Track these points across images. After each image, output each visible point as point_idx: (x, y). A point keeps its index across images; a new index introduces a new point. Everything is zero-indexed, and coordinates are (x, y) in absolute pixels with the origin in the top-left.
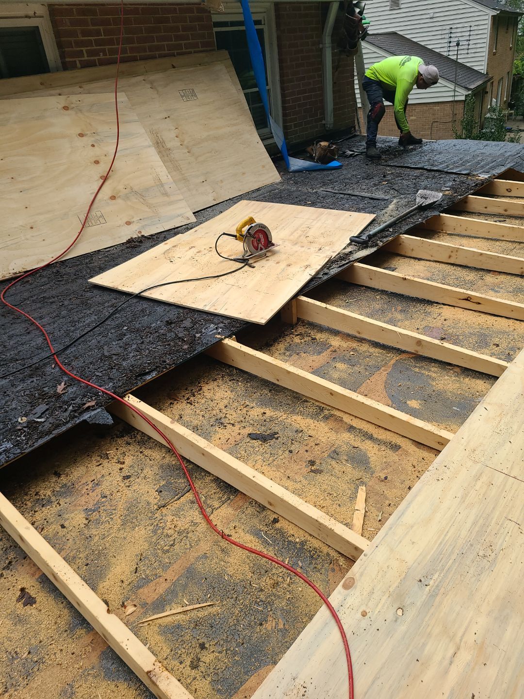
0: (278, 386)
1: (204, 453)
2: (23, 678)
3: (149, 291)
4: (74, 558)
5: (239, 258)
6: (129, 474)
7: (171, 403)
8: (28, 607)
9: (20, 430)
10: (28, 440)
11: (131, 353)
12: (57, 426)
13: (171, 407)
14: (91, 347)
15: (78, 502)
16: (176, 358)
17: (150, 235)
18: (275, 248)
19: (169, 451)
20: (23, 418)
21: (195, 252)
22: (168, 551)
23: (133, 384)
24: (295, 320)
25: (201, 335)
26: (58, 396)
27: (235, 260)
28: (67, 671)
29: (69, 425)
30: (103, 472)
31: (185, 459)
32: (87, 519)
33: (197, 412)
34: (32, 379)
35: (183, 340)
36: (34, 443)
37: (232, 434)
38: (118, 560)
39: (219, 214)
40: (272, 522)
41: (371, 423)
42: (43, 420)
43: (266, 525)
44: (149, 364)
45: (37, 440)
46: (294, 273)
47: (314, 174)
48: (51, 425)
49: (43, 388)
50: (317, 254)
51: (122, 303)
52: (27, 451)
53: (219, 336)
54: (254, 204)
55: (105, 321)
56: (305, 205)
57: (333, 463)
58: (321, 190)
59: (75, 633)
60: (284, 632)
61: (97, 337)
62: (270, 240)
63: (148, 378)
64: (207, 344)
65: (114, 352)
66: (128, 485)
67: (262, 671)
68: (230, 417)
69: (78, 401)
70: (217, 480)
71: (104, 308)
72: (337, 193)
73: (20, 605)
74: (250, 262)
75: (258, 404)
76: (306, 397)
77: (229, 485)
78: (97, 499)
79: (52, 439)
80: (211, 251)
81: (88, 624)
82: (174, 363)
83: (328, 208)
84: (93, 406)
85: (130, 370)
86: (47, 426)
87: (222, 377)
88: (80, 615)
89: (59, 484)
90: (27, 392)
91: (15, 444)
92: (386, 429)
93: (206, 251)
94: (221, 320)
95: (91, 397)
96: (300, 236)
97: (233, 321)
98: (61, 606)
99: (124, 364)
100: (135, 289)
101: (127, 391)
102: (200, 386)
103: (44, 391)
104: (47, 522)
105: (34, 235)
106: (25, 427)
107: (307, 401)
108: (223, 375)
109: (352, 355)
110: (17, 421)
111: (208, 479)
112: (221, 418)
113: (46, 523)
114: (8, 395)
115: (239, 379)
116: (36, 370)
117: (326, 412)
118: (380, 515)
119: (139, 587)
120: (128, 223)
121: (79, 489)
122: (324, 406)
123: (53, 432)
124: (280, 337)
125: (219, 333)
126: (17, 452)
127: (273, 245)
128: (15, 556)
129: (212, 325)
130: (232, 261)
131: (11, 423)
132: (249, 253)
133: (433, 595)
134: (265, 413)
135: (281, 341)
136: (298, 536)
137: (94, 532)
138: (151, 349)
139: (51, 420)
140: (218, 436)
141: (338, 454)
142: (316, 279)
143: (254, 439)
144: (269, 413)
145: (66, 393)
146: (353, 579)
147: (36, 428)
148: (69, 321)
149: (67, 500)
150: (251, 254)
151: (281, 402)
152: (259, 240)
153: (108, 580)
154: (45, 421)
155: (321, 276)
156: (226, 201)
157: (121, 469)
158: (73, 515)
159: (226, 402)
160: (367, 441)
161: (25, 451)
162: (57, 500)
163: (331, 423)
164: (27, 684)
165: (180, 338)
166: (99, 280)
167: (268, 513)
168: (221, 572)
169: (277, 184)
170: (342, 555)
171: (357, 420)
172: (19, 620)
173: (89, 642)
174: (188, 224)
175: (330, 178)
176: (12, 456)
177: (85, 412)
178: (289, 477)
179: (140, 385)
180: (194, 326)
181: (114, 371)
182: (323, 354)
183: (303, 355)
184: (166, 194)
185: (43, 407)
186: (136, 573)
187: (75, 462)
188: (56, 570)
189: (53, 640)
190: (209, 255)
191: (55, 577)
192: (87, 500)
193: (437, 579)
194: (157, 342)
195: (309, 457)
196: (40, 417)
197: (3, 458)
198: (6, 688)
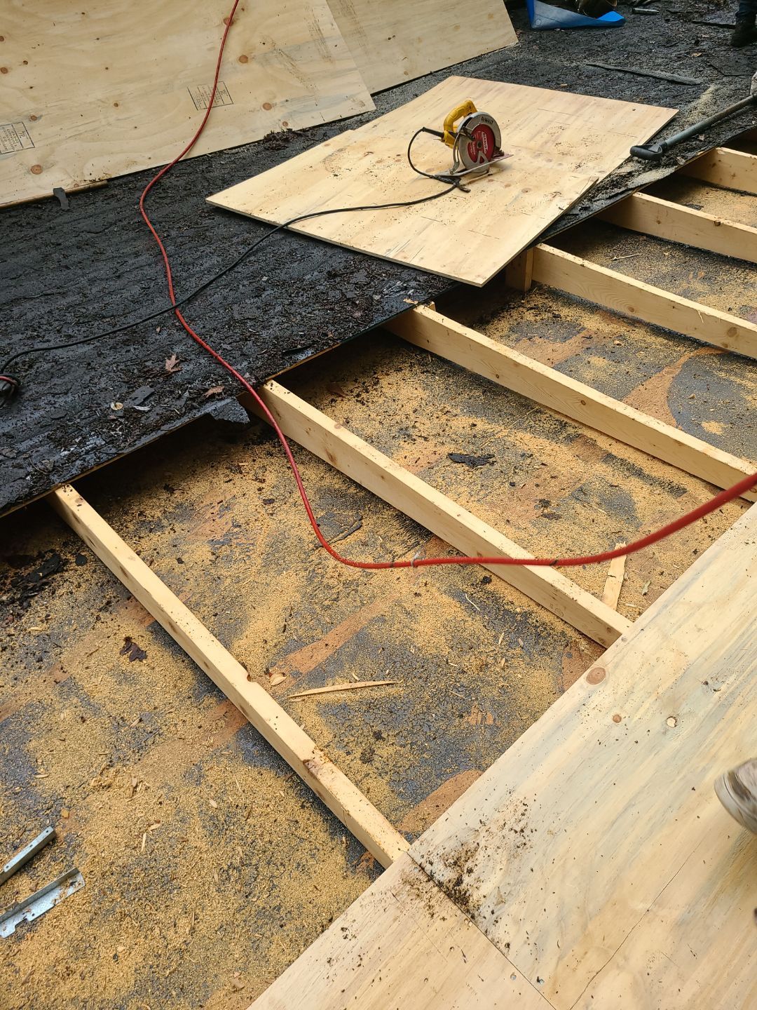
0: (497, 385)
1: (384, 476)
2: (133, 752)
3: (301, 222)
4: (198, 604)
5: (445, 174)
6: (271, 497)
7: (333, 400)
8: (136, 663)
9: (113, 420)
10: (126, 435)
11: (274, 318)
12: (168, 420)
13: (332, 406)
14: (213, 305)
15: (200, 530)
16: (343, 330)
17: (301, 130)
18: (504, 161)
19: (330, 470)
20: (118, 404)
21: (374, 161)
22: (328, 607)
23: (278, 366)
24: (528, 284)
25: (382, 297)
26: (168, 376)
27: (436, 178)
28: (192, 748)
29: (186, 420)
30: (235, 491)
31: (354, 482)
32: (214, 554)
33: (372, 416)
34: (128, 348)
35: (354, 303)
36: (135, 441)
37: (425, 452)
38: (258, 612)
39: (412, 99)
40: (481, 582)
41: (641, 451)
42: (146, 409)
43: (473, 585)
44: (301, 336)
45: (139, 437)
46: (533, 205)
47: (575, 34)
48: (158, 417)
49: (145, 361)
50: (574, 174)
51: (259, 239)
52: (126, 451)
53: (409, 301)
54: (472, 83)
55: (235, 266)
56: (558, 88)
57: (578, 506)
58: (585, 64)
59: (201, 701)
60: (495, 729)
61: (222, 291)
62: (497, 145)
63: (301, 357)
64: (391, 312)
65: (247, 315)
66: (271, 512)
67: (462, 776)
68: (421, 428)
69: (196, 384)
70: (401, 516)
71: (232, 244)
72: (613, 70)
73: (125, 659)
74: (463, 182)
75: (465, 411)
76: (540, 405)
77: (419, 525)
78: (227, 528)
79: (161, 437)
80: (399, 161)
81: (220, 691)
82: (340, 339)
83: (595, 95)
84: (219, 394)
85: (274, 345)
86: (153, 418)
87: (411, 366)
88: (209, 680)
89: (173, 503)
90: (122, 366)
91: (108, 441)
92: (664, 462)
93: (391, 161)
94: (414, 275)
95: (217, 381)
96: (546, 143)
97: (433, 278)
98: (182, 665)
99: (264, 334)
100: (279, 218)
101: (269, 375)
102: (377, 378)
103: (146, 367)
104: (158, 553)
105: (120, 118)
106: (121, 417)
107: (540, 412)
108: (411, 363)
109: (618, 345)
110: (110, 407)
111: (387, 514)
112: (407, 428)
113: (156, 554)
114: (94, 368)
115: (436, 370)
116: (134, 335)
117: (571, 430)
118: (647, 585)
119: (288, 651)
120: (267, 106)
121: (201, 512)
122: (568, 421)
123: (162, 428)
124: (502, 310)
125: (410, 297)
126: (111, 452)
127: (502, 154)
128: (115, 594)
129: (399, 283)
130: (432, 180)
131: (101, 410)
132: (461, 167)
133: (724, 705)
134: (475, 425)
135: (503, 317)
136: (520, 605)
137: (224, 572)
138: (304, 314)
139: (158, 410)
140: (403, 453)
141: (585, 494)
142: (570, 217)
143: (458, 462)
144: (482, 425)
145: (179, 371)
146: (604, 670)
147: (137, 420)
148: (179, 262)
149: (184, 527)
150: (464, 167)
151: (500, 411)
152: (480, 145)
153: (245, 638)
154: (149, 411)
155: (576, 212)
156: (425, 76)
157: (260, 489)
158: (193, 547)
159: (415, 404)
160: (632, 478)
161: (123, 451)
162: (170, 524)
163: (578, 448)
164: (139, 760)
165: (349, 299)
166: (222, 199)
167: (476, 569)
168: (406, 642)
169: (511, 50)
170: (585, 636)
171: (620, 446)
172: (125, 678)
173: (222, 715)
174: (362, 114)
175: (601, 43)
176: (104, 457)
177: (207, 402)
178: (508, 521)
179: (288, 368)
180: (370, 283)
181: (250, 343)
182: (570, 341)
183: (537, 340)
184: (328, 58)
185: (144, 391)
186: (284, 631)
187: (194, 473)
188: (174, 618)
189: (172, 707)
190: (395, 167)
191: (172, 627)
192: (213, 529)
193: (732, 683)
194: (314, 304)
195: (540, 494)
196: (142, 404)
197: (91, 459)
198: (111, 762)
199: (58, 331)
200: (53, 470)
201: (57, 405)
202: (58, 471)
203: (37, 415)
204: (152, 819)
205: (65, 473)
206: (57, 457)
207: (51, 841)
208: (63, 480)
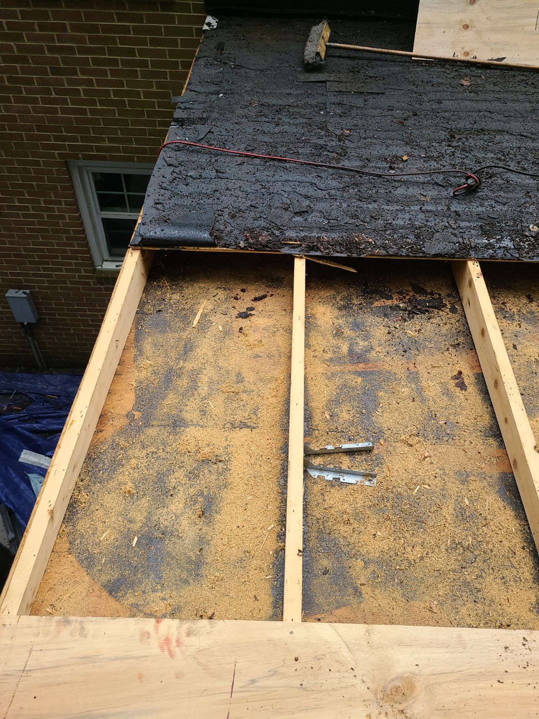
8: (458, 389)
9: (527, 236)
10: (531, 250)
20: (535, 227)
28: (469, 461)
36: (534, 256)
59: (487, 438)
73: (453, 383)
81: (502, 441)
88: (498, 430)
89: (528, 308)
91: (516, 247)
106: (532, 237)
110: (529, 226)
126: (515, 255)
128: (465, 342)
131: (521, 226)
158: (528, 344)
162: (520, 321)
164: (434, 444)
173: (496, 455)
176: (509, 256)
189: (468, 429)
191: (496, 383)
197: (500, 253)
198: (418, 433)
199: (519, 162)
200: (473, 248)
201: (495, 209)
202: (476, 250)
203: (480, 209)
204: (427, 481)
205: (480, 253)
206: (480, 241)
207: (368, 451)
208: (476, 257)
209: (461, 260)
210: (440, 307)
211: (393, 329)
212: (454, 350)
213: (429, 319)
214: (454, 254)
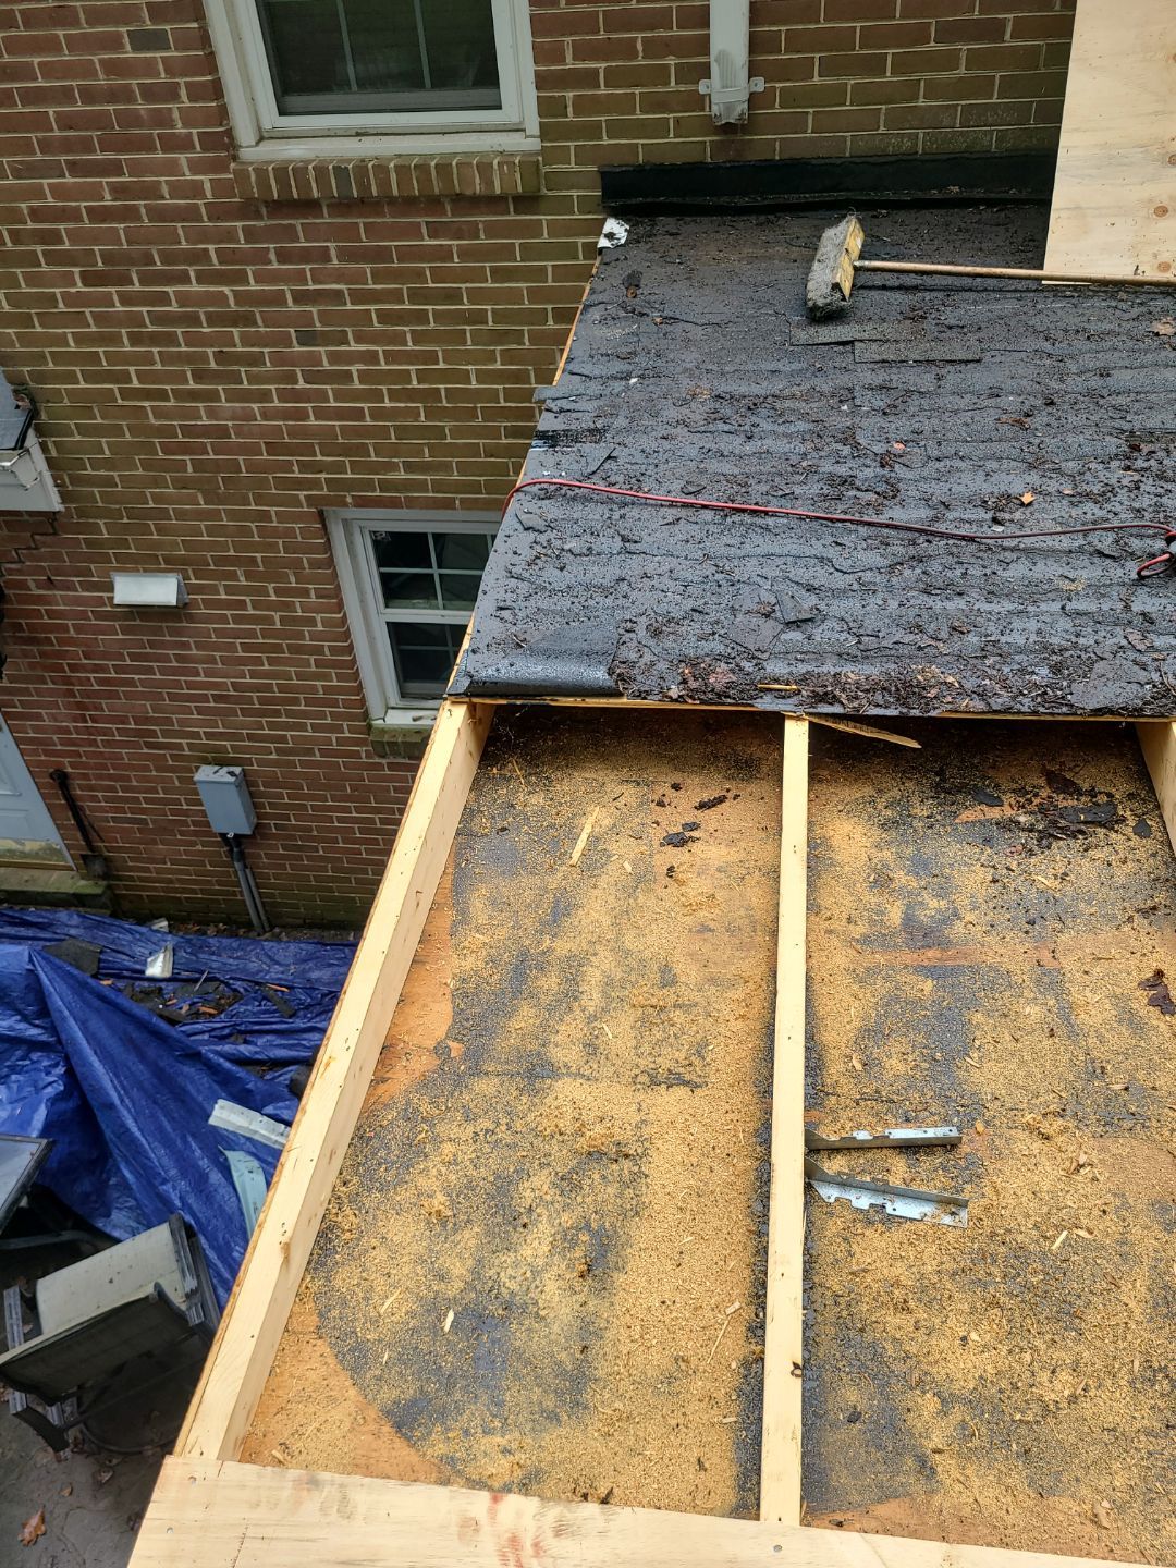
2: (1099, 1120)
8: (1155, 1012)
73: (1142, 995)
164: (1102, 1136)
172: (1131, 1020)
198: (1063, 1110)
204: (1084, 1221)
207: (948, 1146)
209: (1156, 720)
210: (1112, 823)
211: (1005, 871)
212: (1146, 922)
213: (1086, 850)
214: (1142, 709)
